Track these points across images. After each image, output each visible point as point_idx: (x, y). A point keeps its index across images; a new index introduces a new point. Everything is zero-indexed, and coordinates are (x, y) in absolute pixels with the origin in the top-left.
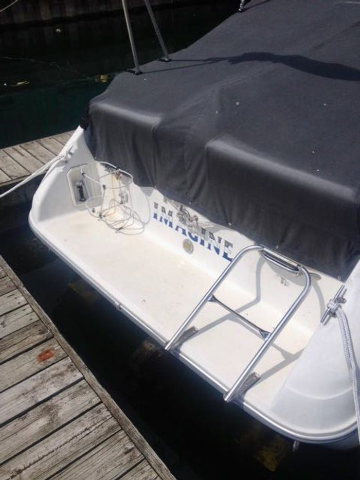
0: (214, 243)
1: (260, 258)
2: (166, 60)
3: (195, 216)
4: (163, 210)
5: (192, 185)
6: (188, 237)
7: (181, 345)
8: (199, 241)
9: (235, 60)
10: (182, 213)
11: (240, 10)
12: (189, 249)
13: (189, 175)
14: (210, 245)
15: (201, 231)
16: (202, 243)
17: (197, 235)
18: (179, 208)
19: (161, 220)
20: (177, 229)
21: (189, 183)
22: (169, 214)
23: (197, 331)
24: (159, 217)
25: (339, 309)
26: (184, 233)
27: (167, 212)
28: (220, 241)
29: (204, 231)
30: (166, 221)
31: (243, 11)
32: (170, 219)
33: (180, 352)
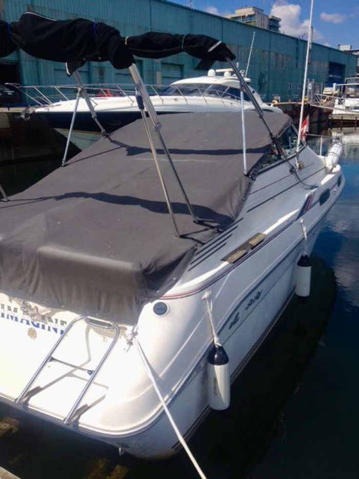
0: (52, 325)
1: (88, 326)
2: (5, 200)
3: (35, 307)
4: (9, 309)
5: (30, 283)
6: (32, 326)
7: (28, 400)
8: (41, 326)
9: (59, 198)
10: (24, 306)
11: (63, 165)
12: (33, 336)
13: (27, 275)
14: (49, 328)
15: (41, 318)
16: (43, 327)
17: (38, 322)
18: (21, 303)
19: (8, 318)
20: (22, 322)
21: (28, 282)
22: (14, 311)
23: (42, 389)
24: (6, 316)
25: (134, 339)
26: (28, 323)
27: (12, 309)
28: (56, 322)
29: (43, 317)
30: (12, 317)
31: (65, 166)
32: (15, 315)
33: (28, 405)
